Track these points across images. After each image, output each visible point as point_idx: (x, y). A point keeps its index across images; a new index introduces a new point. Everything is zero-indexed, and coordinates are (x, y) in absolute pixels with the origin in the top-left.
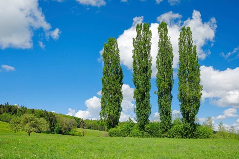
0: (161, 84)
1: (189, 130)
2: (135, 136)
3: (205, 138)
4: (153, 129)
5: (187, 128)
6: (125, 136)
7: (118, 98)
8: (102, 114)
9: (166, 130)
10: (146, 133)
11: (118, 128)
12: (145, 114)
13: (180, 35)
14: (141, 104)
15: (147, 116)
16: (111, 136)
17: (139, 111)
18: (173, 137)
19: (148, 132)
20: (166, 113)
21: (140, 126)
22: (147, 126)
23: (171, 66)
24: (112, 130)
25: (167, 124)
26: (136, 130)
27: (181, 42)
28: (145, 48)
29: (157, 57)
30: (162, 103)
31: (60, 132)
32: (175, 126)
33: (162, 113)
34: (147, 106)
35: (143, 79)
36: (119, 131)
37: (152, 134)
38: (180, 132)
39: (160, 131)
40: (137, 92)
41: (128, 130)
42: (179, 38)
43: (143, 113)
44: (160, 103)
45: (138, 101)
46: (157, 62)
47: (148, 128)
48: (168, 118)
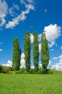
1: (45, 71)
3: (50, 74)
7: (19, 60)
11: (19, 71)
13: (42, 36)
14: (27, 62)
17: (26, 64)
19: (30, 72)
20: (37, 65)
22: (29, 70)
23: (38, 48)
25: (36, 69)
31: (4, 73)
33: (35, 65)
34: (29, 63)
37: (31, 73)
38: (41, 72)
39: (34, 72)
41: (22, 72)
42: (41, 38)
43: (28, 65)
48: (37, 67)
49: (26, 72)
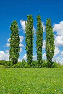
2: (26, 67)
4: (34, 64)
5: (49, 64)
6: (21, 68)
8: (10, 57)
9: (40, 65)
11: (18, 64)
14: (29, 53)
15: (32, 58)
16: (14, 68)
17: (28, 56)
18: (43, 68)
19: (32, 65)
20: (40, 57)
22: (32, 63)
23: (42, 36)
24: (15, 65)
25: (40, 62)
26: (26, 65)
28: (31, 26)
30: (39, 52)
32: (44, 63)
34: (32, 54)
35: (30, 41)
36: (19, 65)
37: (34, 66)
38: (46, 65)
39: (37, 65)
40: (27, 47)
41: (23, 65)
44: (37, 52)
45: (28, 51)
46: (36, 34)
48: (41, 59)
49: (28, 65)
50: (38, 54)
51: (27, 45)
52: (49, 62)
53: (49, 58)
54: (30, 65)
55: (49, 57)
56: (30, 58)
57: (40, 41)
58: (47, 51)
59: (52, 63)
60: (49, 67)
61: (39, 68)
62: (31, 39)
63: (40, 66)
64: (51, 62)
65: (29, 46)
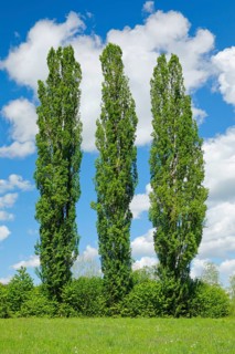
0: (110, 185)
1: (177, 295)
2: (32, 314)
3: (216, 315)
5: (171, 292)
9: (117, 299)
10: (64, 305)
12: (62, 258)
13: (155, 74)
14: (56, 234)
15: (67, 263)
17: (49, 250)
18: (135, 314)
19: (70, 302)
20: (117, 254)
21: (49, 289)
22: (66, 289)
23: (132, 143)
25: (119, 281)
26: (36, 300)
27: (158, 89)
28: (68, 102)
29: (98, 124)
30: (110, 231)
32: (140, 286)
34: (69, 239)
35: (61, 174)
37: (78, 307)
39: (101, 300)
40: (46, 205)
42: (152, 81)
43: (58, 255)
44: (102, 231)
45: (46, 226)
46: (99, 135)
47: (71, 293)
48: (122, 267)
50: (104, 238)
51: (46, 192)
52: (172, 284)
53: (173, 260)
54: (60, 300)
55: (173, 257)
56: (58, 259)
57: (121, 173)
58: (163, 221)
59: (193, 288)
60: (170, 311)
61: (109, 315)
62: (66, 162)
63: (118, 306)
64: (186, 280)
65: (56, 197)
